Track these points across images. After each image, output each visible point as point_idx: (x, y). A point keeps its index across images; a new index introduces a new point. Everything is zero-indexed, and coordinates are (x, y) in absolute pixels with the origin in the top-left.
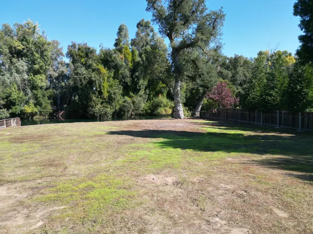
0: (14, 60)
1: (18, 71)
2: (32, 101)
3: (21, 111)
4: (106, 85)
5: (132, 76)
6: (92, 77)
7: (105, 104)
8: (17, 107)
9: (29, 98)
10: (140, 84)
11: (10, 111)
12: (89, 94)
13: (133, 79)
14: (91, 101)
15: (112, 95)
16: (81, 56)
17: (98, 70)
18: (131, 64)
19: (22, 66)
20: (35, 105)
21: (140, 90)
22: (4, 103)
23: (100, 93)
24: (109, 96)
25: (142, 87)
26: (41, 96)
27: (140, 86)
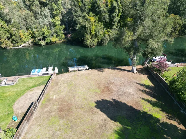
0: (43, 8)
1: (46, 17)
2: (55, 35)
3: (51, 41)
4: (94, 28)
5: (109, 16)
6: (85, 25)
7: (93, 38)
8: (48, 38)
9: (53, 33)
10: (114, 21)
11: (46, 42)
12: (84, 34)
13: (110, 18)
14: (85, 37)
15: (97, 34)
16: (79, 2)
17: (89, 20)
18: (109, 5)
19: (47, 13)
20: (57, 36)
21: (114, 25)
22: (42, 38)
23: (91, 32)
24: (95, 33)
25: (115, 23)
26: (59, 31)
27: (114, 22)
